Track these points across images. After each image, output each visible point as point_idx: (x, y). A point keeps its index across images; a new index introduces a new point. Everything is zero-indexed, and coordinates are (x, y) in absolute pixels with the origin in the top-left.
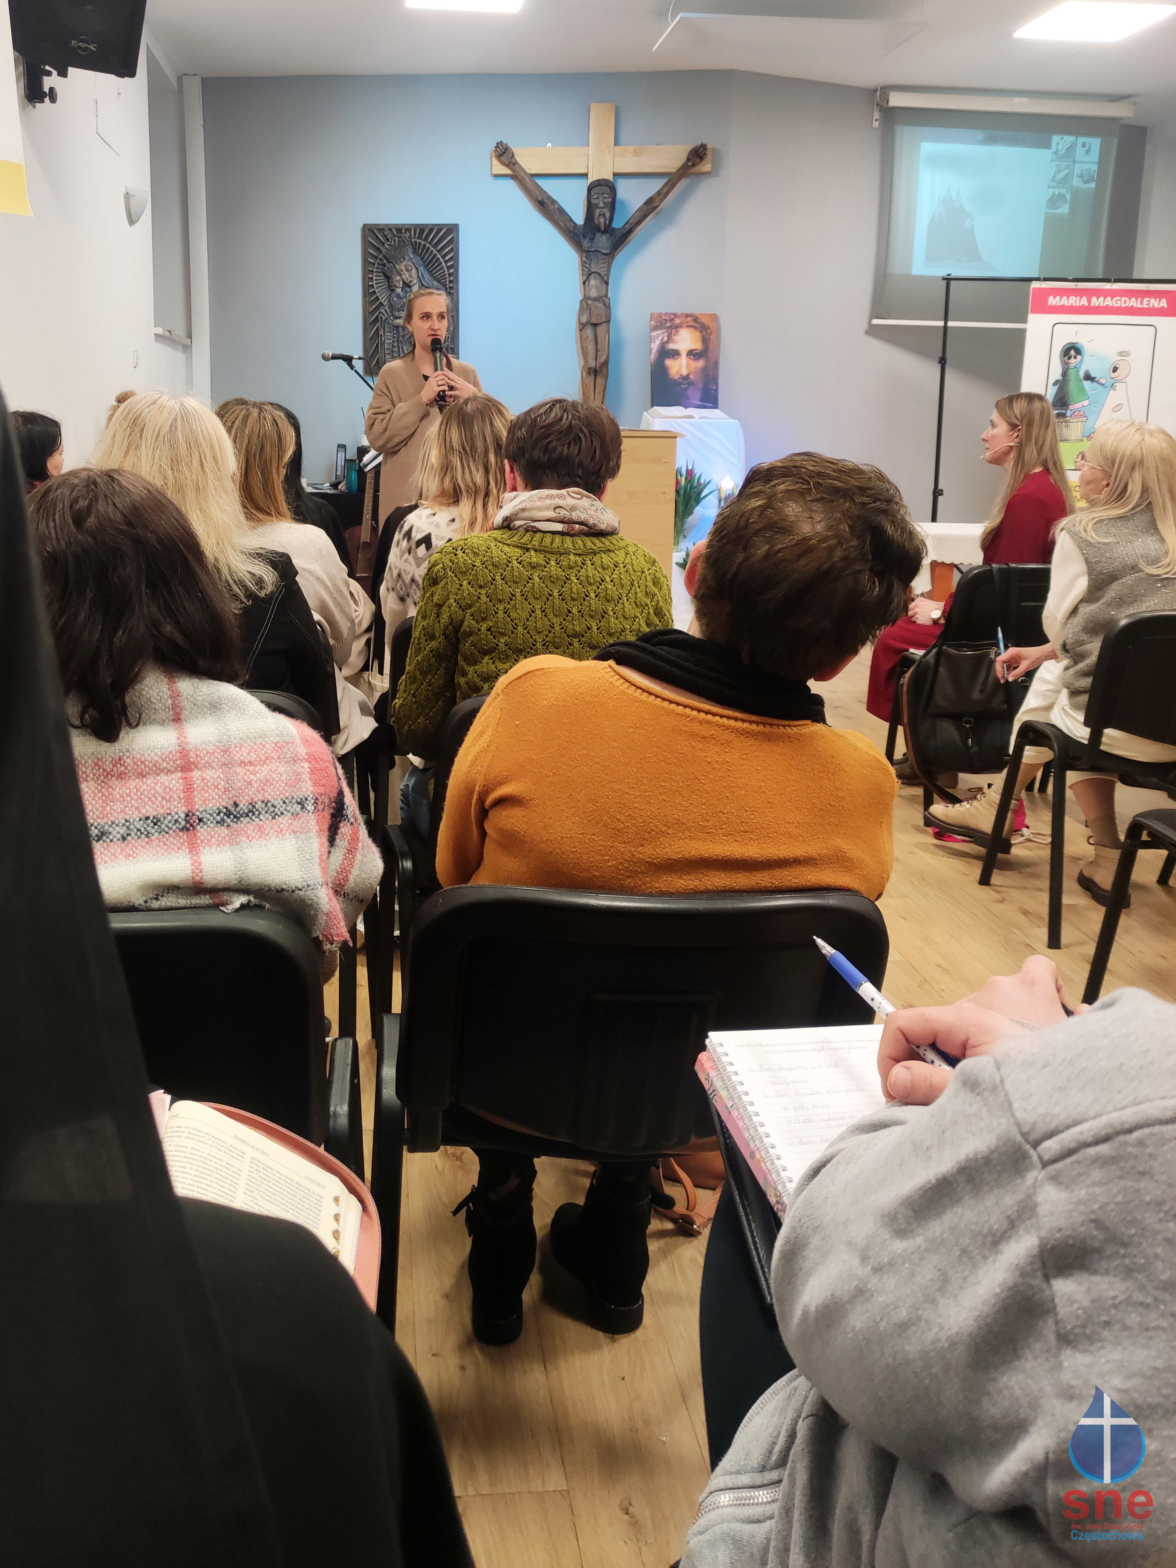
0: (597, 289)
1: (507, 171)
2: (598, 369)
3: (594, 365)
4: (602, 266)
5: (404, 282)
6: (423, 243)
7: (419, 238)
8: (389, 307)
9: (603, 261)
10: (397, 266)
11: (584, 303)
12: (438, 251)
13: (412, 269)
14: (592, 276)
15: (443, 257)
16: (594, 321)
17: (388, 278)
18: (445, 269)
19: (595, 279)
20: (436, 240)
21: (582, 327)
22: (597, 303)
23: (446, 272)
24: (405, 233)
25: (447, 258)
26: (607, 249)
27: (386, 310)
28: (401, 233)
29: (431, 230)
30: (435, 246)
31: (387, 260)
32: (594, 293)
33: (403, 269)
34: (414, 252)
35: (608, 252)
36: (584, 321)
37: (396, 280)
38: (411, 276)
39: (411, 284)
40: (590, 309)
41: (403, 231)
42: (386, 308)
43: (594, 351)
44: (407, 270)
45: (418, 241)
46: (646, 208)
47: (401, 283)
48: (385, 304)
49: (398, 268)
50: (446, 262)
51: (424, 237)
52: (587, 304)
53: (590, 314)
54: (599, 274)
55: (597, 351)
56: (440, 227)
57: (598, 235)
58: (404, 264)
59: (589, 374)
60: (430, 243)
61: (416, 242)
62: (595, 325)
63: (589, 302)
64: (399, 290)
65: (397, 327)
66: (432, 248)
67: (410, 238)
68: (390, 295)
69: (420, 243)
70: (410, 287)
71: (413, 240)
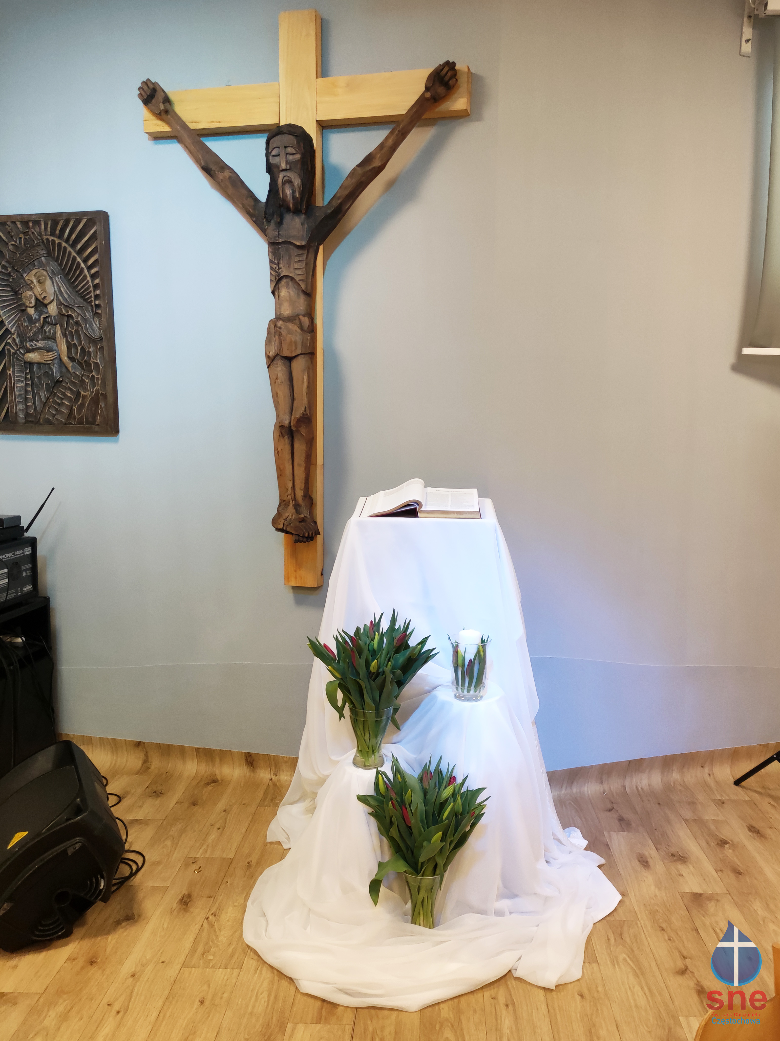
0: (292, 303)
1: (163, 127)
2: (293, 428)
3: (287, 422)
4: (296, 266)
5: (37, 299)
6: (57, 241)
7: (53, 234)
8: (19, 335)
9: (297, 259)
10: (25, 275)
11: (272, 326)
12: (80, 252)
13: (45, 279)
14: (283, 282)
15: (85, 261)
16: (286, 353)
17: (16, 293)
18: (89, 278)
19: (287, 287)
20: (73, 237)
21: (271, 361)
22: (290, 326)
23: (90, 283)
24: (33, 227)
25: (90, 262)
26: (302, 239)
27: (14, 340)
28: (28, 227)
29: (67, 222)
30: (73, 245)
31: (13, 267)
32: (287, 311)
33: (35, 281)
34: (49, 254)
35: (303, 243)
36: (272, 354)
37: (26, 296)
38: (44, 290)
39: (46, 302)
40: (280, 335)
41: (31, 224)
42: (14, 336)
43: (288, 400)
44: (39, 282)
45: (51, 238)
46: (360, 171)
47: (33, 301)
48: (13, 331)
49: (26, 278)
50: (89, 268)
51: (58, 232)
52: (275, 326)
53: (281, 343)
54: (292, 279)
55: (293, 399)
56: (78, 216)
57: (288, 218)
58: (34, 272)
59: (282, 435)
60: (67, 241)
61: (47, 239)
62: (290, 359)
63: (280, 323)
64: (31, 311)
65: (31, 364)
66: (69, 249)
67: (40, 234)
68: (19, 320)
69: (53, 241)
70: (46, 306)
71: (45, 237)
